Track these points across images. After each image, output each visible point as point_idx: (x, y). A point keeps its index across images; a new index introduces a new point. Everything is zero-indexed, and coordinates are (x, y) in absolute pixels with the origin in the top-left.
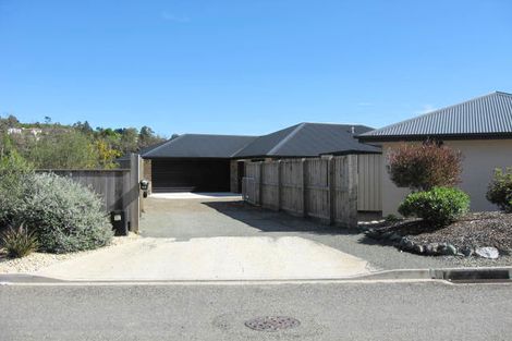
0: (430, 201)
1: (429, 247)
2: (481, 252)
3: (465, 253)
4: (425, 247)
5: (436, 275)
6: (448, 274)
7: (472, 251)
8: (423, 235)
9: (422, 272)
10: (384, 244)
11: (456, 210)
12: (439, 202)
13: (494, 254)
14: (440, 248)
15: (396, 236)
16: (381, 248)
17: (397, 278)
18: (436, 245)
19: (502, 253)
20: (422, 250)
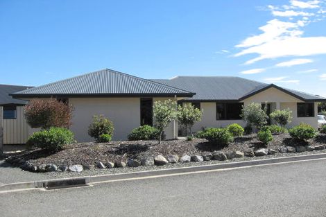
0: (45, 136)
1: (40, 167)
2: (72, 168)
3: (63, 169)
4: (38, 167)
5: (39, 185)
6: (46, 184)
7: (67, 168)
8: (39, 159)
9: (28, 184)
10: (14, 166)
11: (62, 143)
12: (51, 137)
13: (80, 168)
14: (47, 167)
15: (22, 161)
16: (12, 169)
17: (11, 189)
18: (45, 165)
19: (85, 168)
20: (36, 169)
